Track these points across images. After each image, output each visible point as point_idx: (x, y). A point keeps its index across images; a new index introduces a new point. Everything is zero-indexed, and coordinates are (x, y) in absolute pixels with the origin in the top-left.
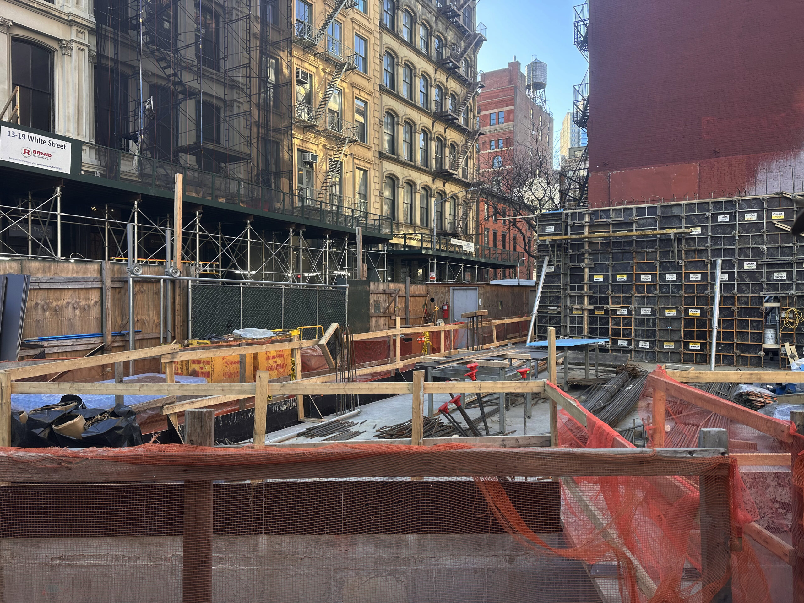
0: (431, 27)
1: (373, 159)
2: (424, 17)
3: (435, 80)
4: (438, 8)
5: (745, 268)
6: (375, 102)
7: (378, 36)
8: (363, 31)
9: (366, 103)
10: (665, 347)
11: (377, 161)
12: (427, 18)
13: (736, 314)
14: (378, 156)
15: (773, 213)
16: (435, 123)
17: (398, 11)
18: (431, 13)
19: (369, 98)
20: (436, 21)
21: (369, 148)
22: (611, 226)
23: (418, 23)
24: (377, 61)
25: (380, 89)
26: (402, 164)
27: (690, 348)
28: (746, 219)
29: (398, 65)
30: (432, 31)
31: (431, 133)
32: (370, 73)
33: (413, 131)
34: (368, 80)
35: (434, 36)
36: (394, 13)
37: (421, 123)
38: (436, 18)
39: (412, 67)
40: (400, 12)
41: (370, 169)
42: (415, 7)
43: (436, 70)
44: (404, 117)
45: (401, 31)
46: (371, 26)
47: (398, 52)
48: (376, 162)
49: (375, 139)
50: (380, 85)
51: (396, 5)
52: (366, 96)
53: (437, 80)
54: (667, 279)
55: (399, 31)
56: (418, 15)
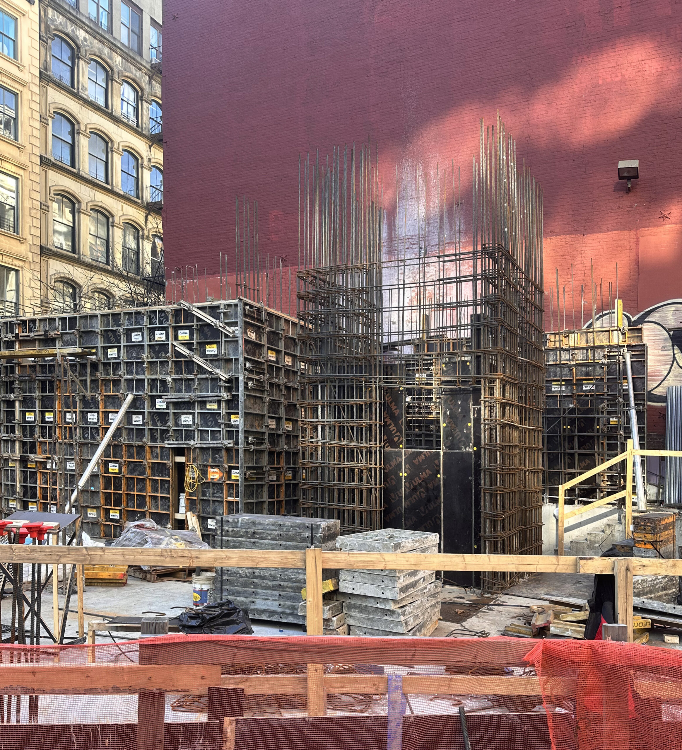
0: (142, 90)
1: (30, 255)
2: (127, 74)
3: (149, 160)
4: (152, 64)
5: (157, 407)
6: (32, 178)
7: (37, 90)
8: (9, 81)
9: (17, 179)
10: (89, 516)
11: (37, 259)
12: (132, 76)
13: (148, 471)
14: (38, 251)
15: (179, 331)
16: (149, 217)
17: (78, 60)
18: (140, 69)
19: (21, 172)
20: (150, 81)
21: (21, 241)
22: (37, 343)
23: (116, 81)
24: (37, 125)
25: (41, 162)
26: (87, 266)
27: (111, 517)
28: (156, 339)
29: (79, 133)
30: (143, 94)
31: (143, 229)
32: (23, 139)
33: (110, 224)
34: (19, 148)
35: (146, 101)
36: (73, 63)
37: (123, 215)
38: (149, 77)
39: (107, 139)
40: (82, 62)
41: (22, 268)
42: (111, 59)
43: (150, 147)
44: (89, 204)
45: (85, 89)
46: (25, 76)
47: (79, 117)
48: (35, 260)
49: (32, 228)
50: (41, 157)
51: (76, 53)
52: (14, 169)
53: (153, 160)
54: (89, 420)
55: (80, 88)
56: (115, 70)
